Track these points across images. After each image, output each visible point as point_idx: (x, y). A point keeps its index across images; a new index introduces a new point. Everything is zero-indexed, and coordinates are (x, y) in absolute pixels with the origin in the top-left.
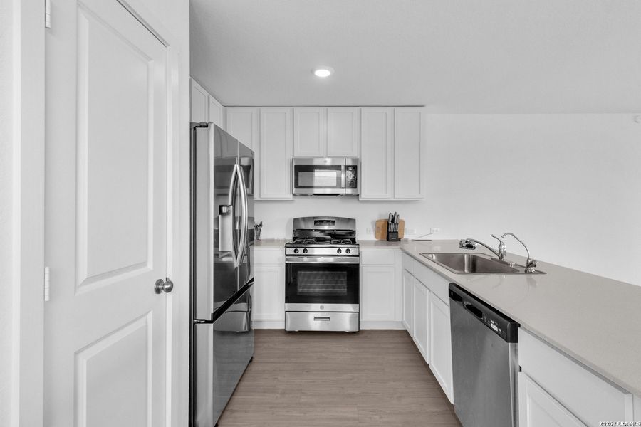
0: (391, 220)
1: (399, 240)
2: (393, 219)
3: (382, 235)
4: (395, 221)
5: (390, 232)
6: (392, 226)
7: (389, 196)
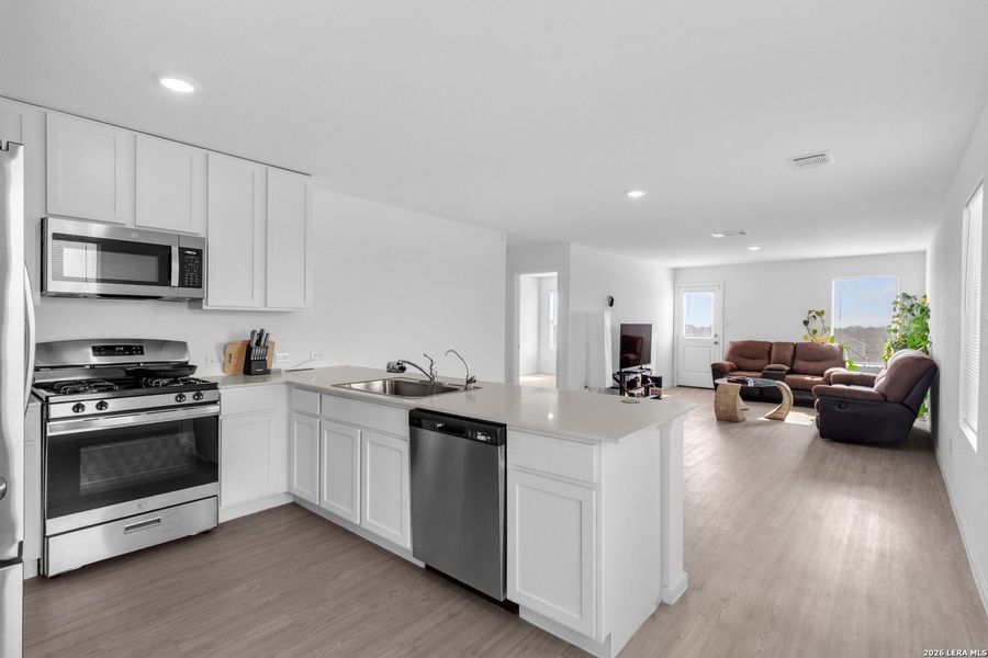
0: (255, 341)
1: (267, 372)
2: (260, 339)
3: (236, 366)
4: (263, 342)
5: (252, 361)
6: (256, 352)
7: (258, 305)
